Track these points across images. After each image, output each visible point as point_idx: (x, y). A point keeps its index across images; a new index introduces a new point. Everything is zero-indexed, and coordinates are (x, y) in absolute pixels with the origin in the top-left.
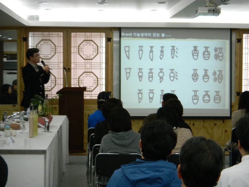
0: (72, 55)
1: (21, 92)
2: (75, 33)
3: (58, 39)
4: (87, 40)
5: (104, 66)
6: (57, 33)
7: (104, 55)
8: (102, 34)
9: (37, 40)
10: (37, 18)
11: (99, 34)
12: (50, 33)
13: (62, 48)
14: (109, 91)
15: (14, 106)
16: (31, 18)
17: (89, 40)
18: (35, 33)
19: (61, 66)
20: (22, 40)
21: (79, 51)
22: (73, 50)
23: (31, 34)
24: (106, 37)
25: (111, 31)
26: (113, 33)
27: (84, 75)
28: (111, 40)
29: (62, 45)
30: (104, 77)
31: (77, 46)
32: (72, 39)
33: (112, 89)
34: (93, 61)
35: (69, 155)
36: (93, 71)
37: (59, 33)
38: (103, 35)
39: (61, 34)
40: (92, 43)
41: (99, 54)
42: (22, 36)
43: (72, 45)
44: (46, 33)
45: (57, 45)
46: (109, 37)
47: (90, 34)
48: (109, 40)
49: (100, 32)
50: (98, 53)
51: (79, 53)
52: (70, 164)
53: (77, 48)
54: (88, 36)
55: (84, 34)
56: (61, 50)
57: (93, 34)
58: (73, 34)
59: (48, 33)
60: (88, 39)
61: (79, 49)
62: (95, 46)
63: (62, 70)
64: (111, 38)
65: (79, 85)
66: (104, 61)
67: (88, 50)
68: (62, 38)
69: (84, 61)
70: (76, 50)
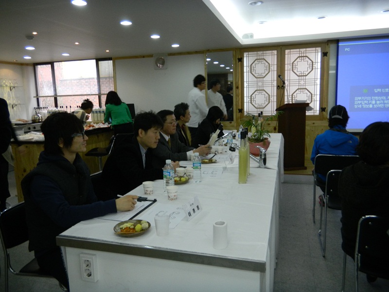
0: (286, 72)
1: (236, 109)
2: (289, 51)
3: (272, 57)
4: (302, 57)
5: (318, 82)
6: (271, 52)
7: (319, 71)
8: (317, 49)
9: (252, 59)
10: (252, 36)
11: (314, 49)
12: (264, 52)
13: (276, 66)
14: (324, 107)
15: (231, 123)
16: (246, 36)
17: (304, 57)
18: (250, 53)
19: (275, 83)
20: (237, 61)
21: (293, 68)
22: (287, 67)
23: (245, 54)
24: (321, 52)
25: (328, 45)
26: (329, 47)
27: (297, 92)
28: (328, 54)
29: (276, 63)
30: (318, 93)
31: (291, 63)
32: (286, 56)
33: (327, 105)
34: (307, 77)
35: (284, 174)
36: (306, 87)
37: (273, 51)
38: (319, 49)
39: (275, 52)
40: (307, 59)
41: (314, 70)
42: (237, 57)
43: (286, 63)
44: (260, 53)
45: (271, 64)
46: (326, 51)
47: (305, 49)
48: (325, 54)
49: (316, 47)
50: (312, 69)
51: (293, 70)
52: (284, 183)
53: (291, 65)
54: (303, 52)
55: (298, 50)
56: (274, 68)
57: (307, 49)
58: (287, 51)
59: (262, 52)
60: (303, 55)
61: (293, 66)
62: (310, 62)
63: (275, 88)
64: (327, 53)
65: (292, 101)
66: (319, 77)
67: (302, 66)
68: (276, 56)
69: (298, 78)
70: (289, 67)
